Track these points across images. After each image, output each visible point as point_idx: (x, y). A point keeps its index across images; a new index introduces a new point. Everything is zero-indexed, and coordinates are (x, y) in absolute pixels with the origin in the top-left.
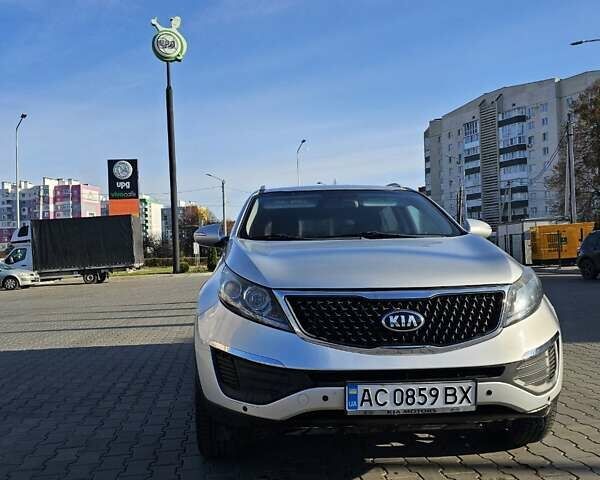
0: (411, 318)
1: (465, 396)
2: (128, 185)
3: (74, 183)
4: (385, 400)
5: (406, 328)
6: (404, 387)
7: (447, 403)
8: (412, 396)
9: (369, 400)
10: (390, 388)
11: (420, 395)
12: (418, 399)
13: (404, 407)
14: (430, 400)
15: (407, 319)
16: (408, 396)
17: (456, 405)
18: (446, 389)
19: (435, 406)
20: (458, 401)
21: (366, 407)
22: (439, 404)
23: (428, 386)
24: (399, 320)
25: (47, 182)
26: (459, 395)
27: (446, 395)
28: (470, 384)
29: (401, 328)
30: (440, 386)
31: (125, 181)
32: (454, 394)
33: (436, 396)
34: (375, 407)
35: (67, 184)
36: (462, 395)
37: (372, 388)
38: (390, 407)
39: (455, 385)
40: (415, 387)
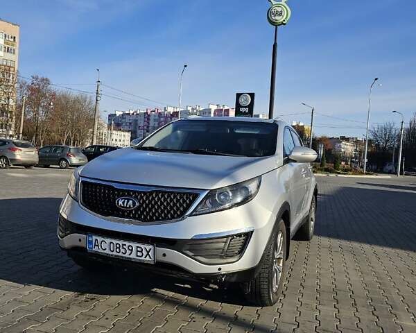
0: (131, 202)
1: (148, 254)
2: (247, 110)
3: (226, 108)
4: (105, 246)
5: (126, 207)
6: (115, 242)
7: (137, 256)
8: (119, 248)
9: (98, 246)
10: (108, 241)
11: (123, 248)
12: (122, 250)
13: (114, 253)
14: (128, 252)
15: (128, 202)
16: (117, 248)
17: (143, 258)
18: (138, 247)
19: (131, 256)
20: (144, 256)
21: (96, 249)
22: (133, 256)
23: (128, 244)
24: (123, 203)
25: (211, 107)
26: (145, 253)
27: (137, 251)
28: (150, 247)
29: (124, 207)
30: (134, 245)
31: (245, 107)
32: (141, 252)
33: (132, 250)
34: (100, 250)
35: (222, 108)
36: (146, 253)
37: (100, 239)
38: (107, 251)
39: (142, 246)
40: (121, 243)
